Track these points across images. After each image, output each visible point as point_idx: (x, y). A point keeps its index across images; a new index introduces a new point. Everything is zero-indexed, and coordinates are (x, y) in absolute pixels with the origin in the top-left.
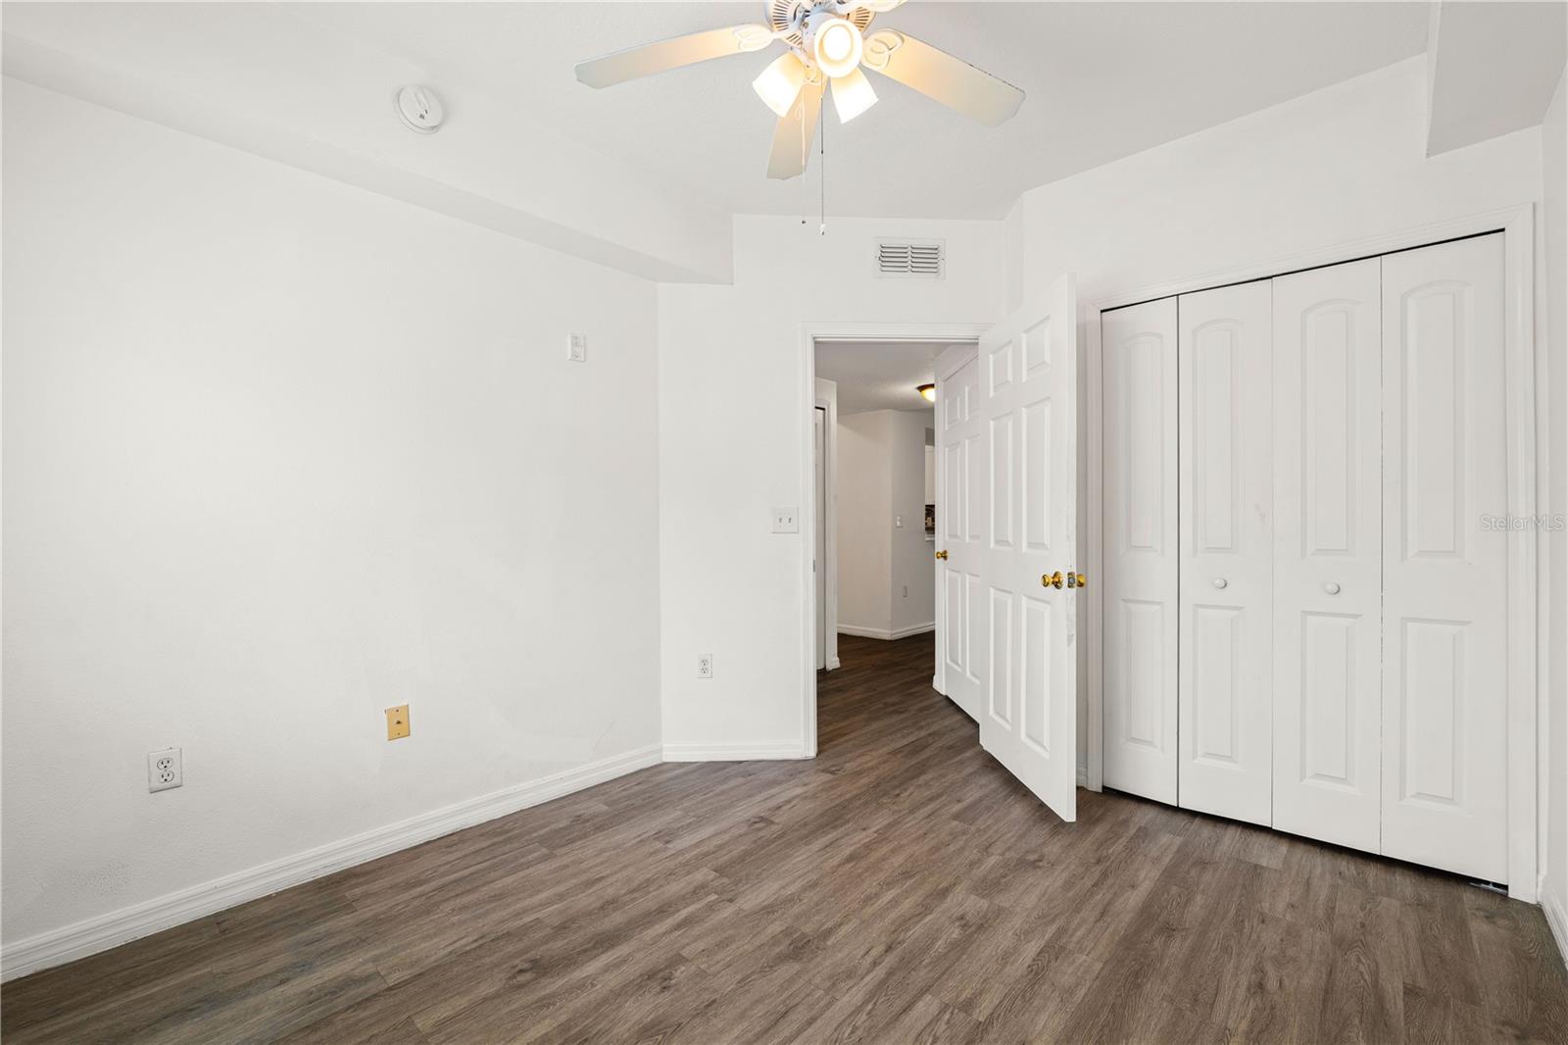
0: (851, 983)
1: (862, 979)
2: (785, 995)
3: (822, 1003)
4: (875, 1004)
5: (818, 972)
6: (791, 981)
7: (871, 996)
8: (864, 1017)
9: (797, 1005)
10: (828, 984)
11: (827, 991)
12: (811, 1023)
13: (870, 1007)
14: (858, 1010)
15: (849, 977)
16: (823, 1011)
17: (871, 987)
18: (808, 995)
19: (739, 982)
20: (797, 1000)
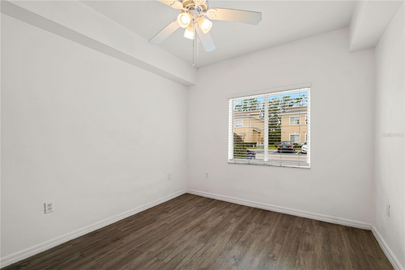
0: (186, 264)
1: (183, 265)
2: (203, 259)
3: (193, 258)
4: (180, 259)
5: (195, 266)
6: (202, 262)
7: (181, 261)
8: (183, 256)
9: (200, 257)
10: (192, 263)
11: (192, 261)
12: (196, 253)
13: (182, 258)
14: (185, 257)
15: (187, 265)
16: (193, 256)
17: (181, 263)
18: (197, 259)
19: (216, 261)
20: (200, 258)
